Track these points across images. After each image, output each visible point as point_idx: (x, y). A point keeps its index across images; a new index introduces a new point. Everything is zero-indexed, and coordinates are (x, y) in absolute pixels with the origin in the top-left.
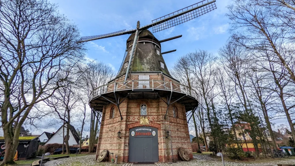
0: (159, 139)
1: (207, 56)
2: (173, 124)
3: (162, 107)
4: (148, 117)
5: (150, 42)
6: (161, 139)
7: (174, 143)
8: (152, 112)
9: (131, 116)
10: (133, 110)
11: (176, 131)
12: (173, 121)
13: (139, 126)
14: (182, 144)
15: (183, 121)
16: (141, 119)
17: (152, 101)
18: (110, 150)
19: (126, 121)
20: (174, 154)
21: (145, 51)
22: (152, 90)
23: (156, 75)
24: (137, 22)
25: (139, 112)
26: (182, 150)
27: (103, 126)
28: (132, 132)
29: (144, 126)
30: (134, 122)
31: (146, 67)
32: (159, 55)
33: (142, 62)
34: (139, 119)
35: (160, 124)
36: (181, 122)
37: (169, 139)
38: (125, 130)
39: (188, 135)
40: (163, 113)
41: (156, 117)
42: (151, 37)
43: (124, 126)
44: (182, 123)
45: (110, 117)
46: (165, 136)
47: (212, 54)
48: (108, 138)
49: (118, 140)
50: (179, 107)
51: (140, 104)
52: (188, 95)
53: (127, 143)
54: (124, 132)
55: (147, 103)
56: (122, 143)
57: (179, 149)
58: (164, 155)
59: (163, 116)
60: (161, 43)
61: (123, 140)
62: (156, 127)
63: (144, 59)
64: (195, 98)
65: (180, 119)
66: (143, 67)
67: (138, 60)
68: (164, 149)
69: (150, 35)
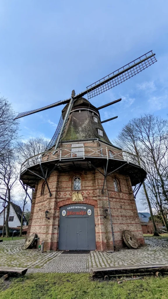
0: (95, 220)
1: (153, 119)
2: (114, 200)
3: (99, 179)
4: (82, 192)
5: (87, 109)
6: (98, 220)
7: (117, 224)
8: (86, 185)
9: (62, 191)
10: (64, 185)
11: (118, 209)
12: (113, 196)
13: (72, 204)
14: (128, 226)
15: (129, 196)
16: (74, 195)
17: (86, 173)
18: (39, 233)
19: (56, 198)
20: (116, 239)
21: (81, 119)
22: (83, 158)
23: (91, 142)
24: (72, 91)
25: (72, 186)
26: (127, 234)
27: (34, 205)
28: (63, 211)
29: (77, 203)
30: (65, 199)
31: (81, 135)
32: (97, 122)
33: (77, 130)
34: (71, 195)
35: (96, 201)
36: (126, 196)
37: (108, 219)
38: (54, 209)
39: (135, 214)
40: (100, 187)
41: (91, 192)
42: (87, 104)
43: (53, 204)
44: (127, 198)
45: (41, 194)
46: (103, 216)
47: (159, 117)
48: (38, 219)
49: (46, 221)
50: (122, 178)
51: (73, 177)
52: (129, 163)
53: (56, 225)
54: (52, 211)
55: (81, 175)
56: (50, 225)
57: (123, 232)
58: (103, 241)
59: (101, 191)
60: (99, 110)
61: (51, 221)
62: (92, 204)
63: (80, 127)
64: (140, 167)
65: (124, 193)
66: (77, 136)
67: (72, 129)
68: (102, 233)
69: (86, 102)
